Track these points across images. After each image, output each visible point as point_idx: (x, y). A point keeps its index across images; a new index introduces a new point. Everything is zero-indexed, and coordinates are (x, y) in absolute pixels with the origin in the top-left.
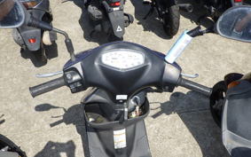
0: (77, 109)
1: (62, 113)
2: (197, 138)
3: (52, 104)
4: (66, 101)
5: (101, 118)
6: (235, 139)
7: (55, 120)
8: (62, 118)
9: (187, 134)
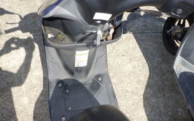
0: (34, 18)
1: (18, 20)
2: (147, 58)
3: (6, 9)
4: (22, 8)
5: (62, 35)
6: (184, 64)
7: (10, 27)
8: (17, 25)
9: (138, 53)
